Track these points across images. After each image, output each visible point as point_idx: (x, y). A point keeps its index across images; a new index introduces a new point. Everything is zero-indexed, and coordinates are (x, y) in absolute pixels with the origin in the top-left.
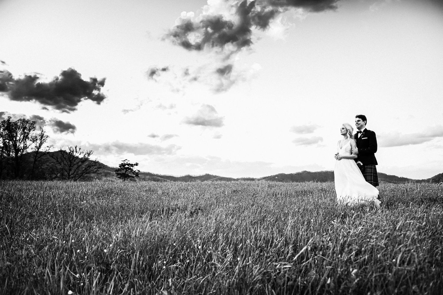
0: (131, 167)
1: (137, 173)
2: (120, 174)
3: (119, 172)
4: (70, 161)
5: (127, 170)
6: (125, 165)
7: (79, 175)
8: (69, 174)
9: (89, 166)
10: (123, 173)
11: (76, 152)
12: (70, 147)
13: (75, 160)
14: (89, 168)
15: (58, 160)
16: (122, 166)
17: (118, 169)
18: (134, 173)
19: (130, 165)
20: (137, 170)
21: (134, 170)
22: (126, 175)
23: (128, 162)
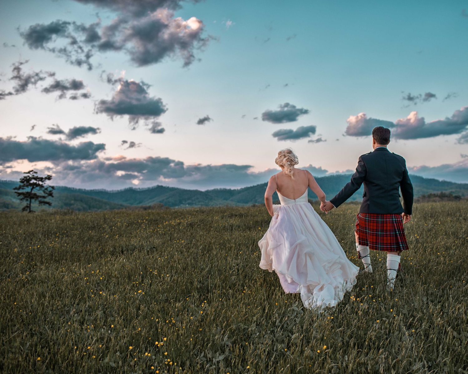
0: (41, 183)
1: (51, 191)
2: (23, 194)
3: (21, 191)
5: (33, 188)
6: (30, 179)
10: (27, 193)
16: (26, 181)
17: (18, 186)
18: (46, 190)
19: (39, 178)
20: (50, 186)
21: (45, 187)
22: (32, 196)
23: (34, 174)
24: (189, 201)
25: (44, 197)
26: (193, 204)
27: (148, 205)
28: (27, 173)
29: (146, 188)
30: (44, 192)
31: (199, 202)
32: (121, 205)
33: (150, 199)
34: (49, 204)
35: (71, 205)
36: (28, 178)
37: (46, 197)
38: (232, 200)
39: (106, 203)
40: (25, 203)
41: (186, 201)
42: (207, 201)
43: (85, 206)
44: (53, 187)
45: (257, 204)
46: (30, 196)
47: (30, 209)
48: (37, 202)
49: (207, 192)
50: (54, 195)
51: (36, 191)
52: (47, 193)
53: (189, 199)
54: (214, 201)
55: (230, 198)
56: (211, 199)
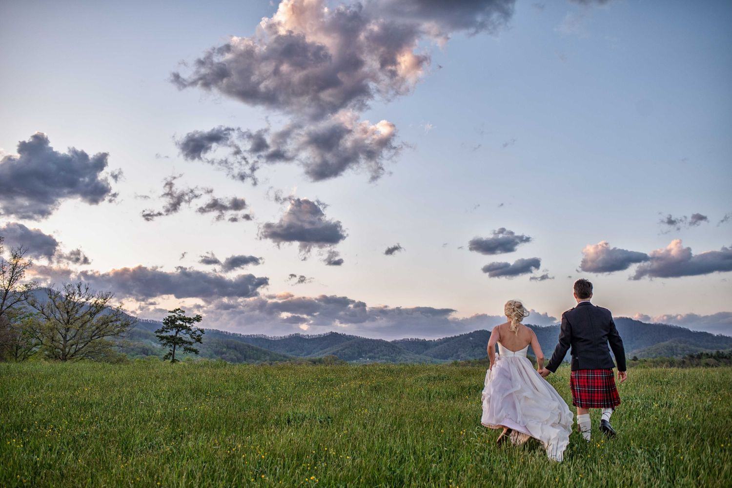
0: (188, 325)
1: (199, 336)
2: (166, 338)
3: (164, 334)
4: (68, 312)
5: (178, 331)
6: (176, 319)
7: (86, 340)
8: (65, 338)
9: (105, 323)
10: (172, 336)
11: (80, 296)
12: (67, 285)
13: (77, 311)
14: (104, 326)
15: (44, 310)
16: (171, 322)
17: (161, 329)
18: (193, 335)
19: (186, 319)
20: (199, 330)
21: (193, 330)
22: (176, 340)
23: (180, 313)
24: (371, 354)
25: (191, 343)
26: (375, 358)
27: (318, 358)
28: (172, 312)
29: (316, 336)
30: (191, 336)
31: (384, 355)
32: (284, 356)
33: (321, 349)
34: (196, 352)
35: (223, 353)
36: (173, 318)
37: (193, 343)
38: (426, 355)
39: (265, 353)
40: (168, 349)
41: (366, 354)
42: (393, 355)
43: (239, 355)
44: (202, 331)
45: (459, 361)
46: (174, 341)
47: (173, 357)
48: (182, 349)
49: (394, 342)
50: (202, 341)
51: (182, 335)
52: (194, 338)
53: (370, 352)
54: (403, 355)
55: (423, 351)
56: (399, 352)
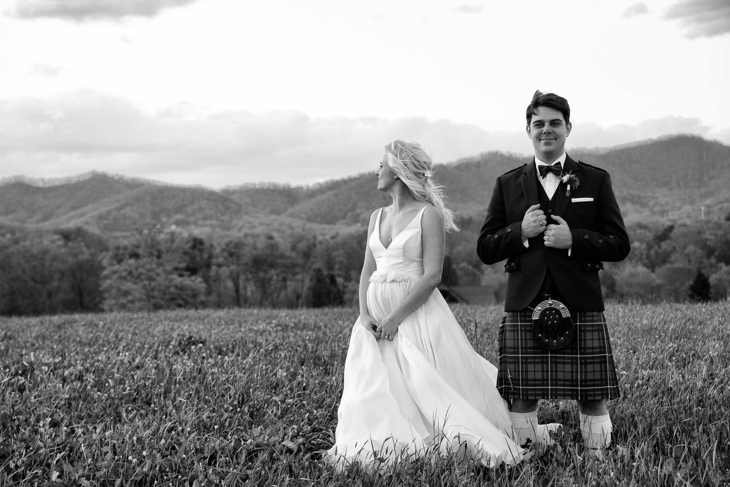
24: (180, 217)
26: (189, 223)
31: (206, 218)
33: (73, 208)
38: (292, 215)
41: (169, 216)
42: (226, 218)
53: (178, 210)
54: (245, 217)
55: (286, 209)
56: (238, 211)
